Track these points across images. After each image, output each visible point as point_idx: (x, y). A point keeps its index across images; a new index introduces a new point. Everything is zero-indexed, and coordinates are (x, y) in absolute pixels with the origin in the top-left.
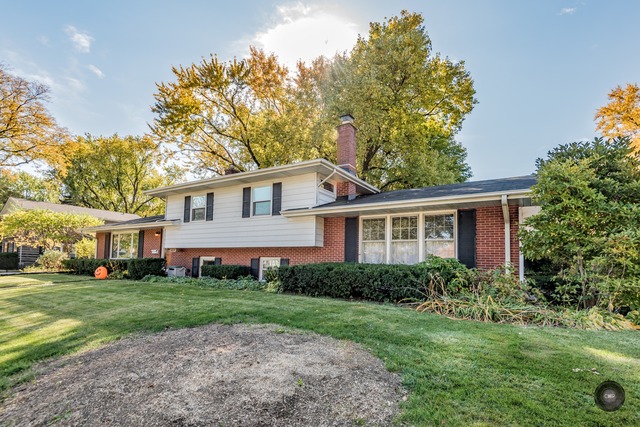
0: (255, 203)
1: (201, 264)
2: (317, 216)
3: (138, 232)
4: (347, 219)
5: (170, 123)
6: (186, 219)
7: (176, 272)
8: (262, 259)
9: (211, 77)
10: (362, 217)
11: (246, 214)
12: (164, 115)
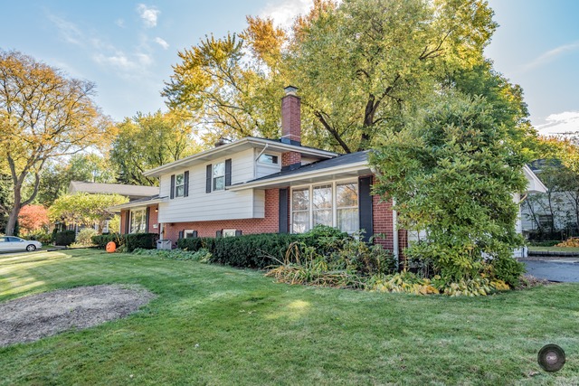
0: (215, 179)
1: (185, 237)
2: (255, 189)
3: (145, 208)
4: (281, 190)
5: (179, 103)
6: (172, 197)
7: (163, 245)
8: (224, 230)
9: (207, 55)
10: (292, 187)
11: (208, 190)
12: (172, 97)
